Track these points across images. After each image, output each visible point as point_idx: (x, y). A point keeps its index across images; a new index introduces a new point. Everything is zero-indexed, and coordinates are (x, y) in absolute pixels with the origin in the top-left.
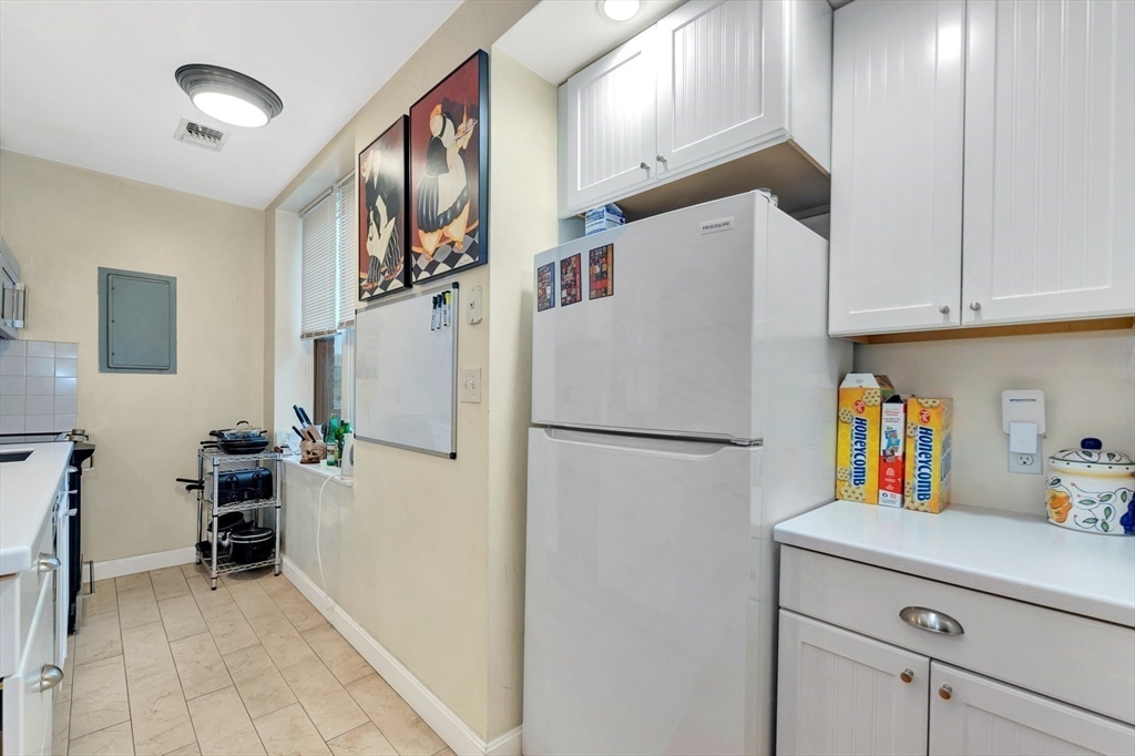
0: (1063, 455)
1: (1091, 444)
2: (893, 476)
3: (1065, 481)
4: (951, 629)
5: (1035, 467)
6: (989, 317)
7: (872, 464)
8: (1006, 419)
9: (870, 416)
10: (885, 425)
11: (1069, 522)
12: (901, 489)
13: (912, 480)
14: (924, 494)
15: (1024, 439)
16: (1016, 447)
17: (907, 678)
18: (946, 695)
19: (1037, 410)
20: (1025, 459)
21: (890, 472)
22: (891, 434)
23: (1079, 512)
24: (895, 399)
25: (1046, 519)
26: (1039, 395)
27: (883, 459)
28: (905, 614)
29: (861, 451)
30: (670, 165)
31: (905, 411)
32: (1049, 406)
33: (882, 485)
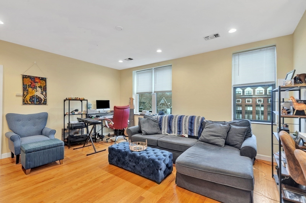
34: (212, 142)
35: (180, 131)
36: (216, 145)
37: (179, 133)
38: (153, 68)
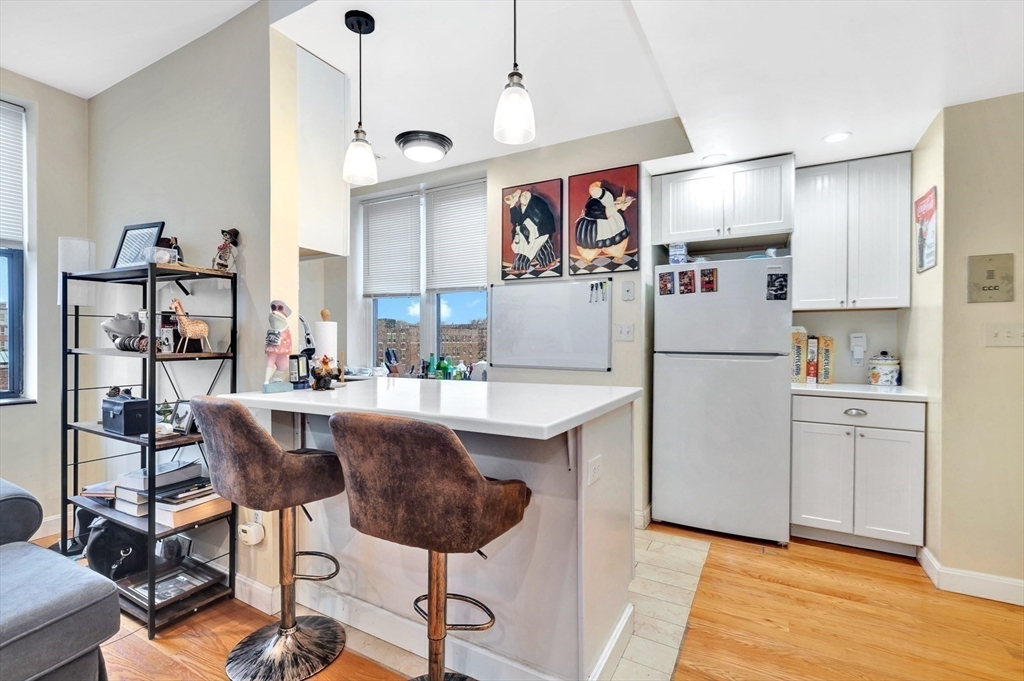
0: (874, 358)
1: (884, 353)
2: (813, 370)
3: (878, 367)
4: (861, 413)
5: (861, 364)
6: (858, 305)
7: (803, 366)
8: (852, 344)
9: (803, 345)
10: (810, 348)
11: (879, 383)
12: (816, 375)
13: (821, 371)
14: (826, 377)
15: (859, 353)
16: (857, 356)
17: (848, 434)
18: (862, 436)
19: (863, 341)
20: (858, 361)
21: (812, 368)
22: (813, 352)
23: (883, 378)
24: (813, 338)
25: (870, 383)
26: (863, 335)
27: (809, 363)
28: (846, 412)
29: (799, 360)
30: (732, 232)
31: (818, 343)
32: (868, 338)
33: (808, 374)
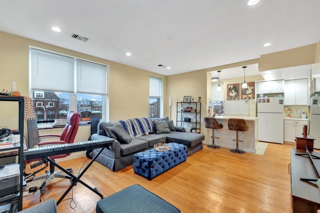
0: (302, 114)
1: (304, 113)
4: (297, 123)
7: (287, 115)
8: (297, 111)
9: (287, 111)
11: (302, 118)
12: (290, 117)
13: (291, 116)
15: (299, 113)
16: (298, 113)
17: (295, 126)
20: (299, 114)
21: (289, 115)
22: (289, 113)
25: (300, 118)
28: (294, 123)
30: (272, 92)
31: (290, 111)
32: (300, 110)
34: (166, 131)
35: (143, 131)
36: (168, 133)
37: (143, 133)
38: (75, 58)
